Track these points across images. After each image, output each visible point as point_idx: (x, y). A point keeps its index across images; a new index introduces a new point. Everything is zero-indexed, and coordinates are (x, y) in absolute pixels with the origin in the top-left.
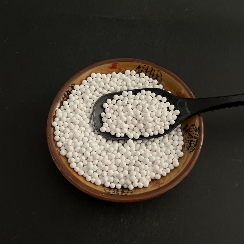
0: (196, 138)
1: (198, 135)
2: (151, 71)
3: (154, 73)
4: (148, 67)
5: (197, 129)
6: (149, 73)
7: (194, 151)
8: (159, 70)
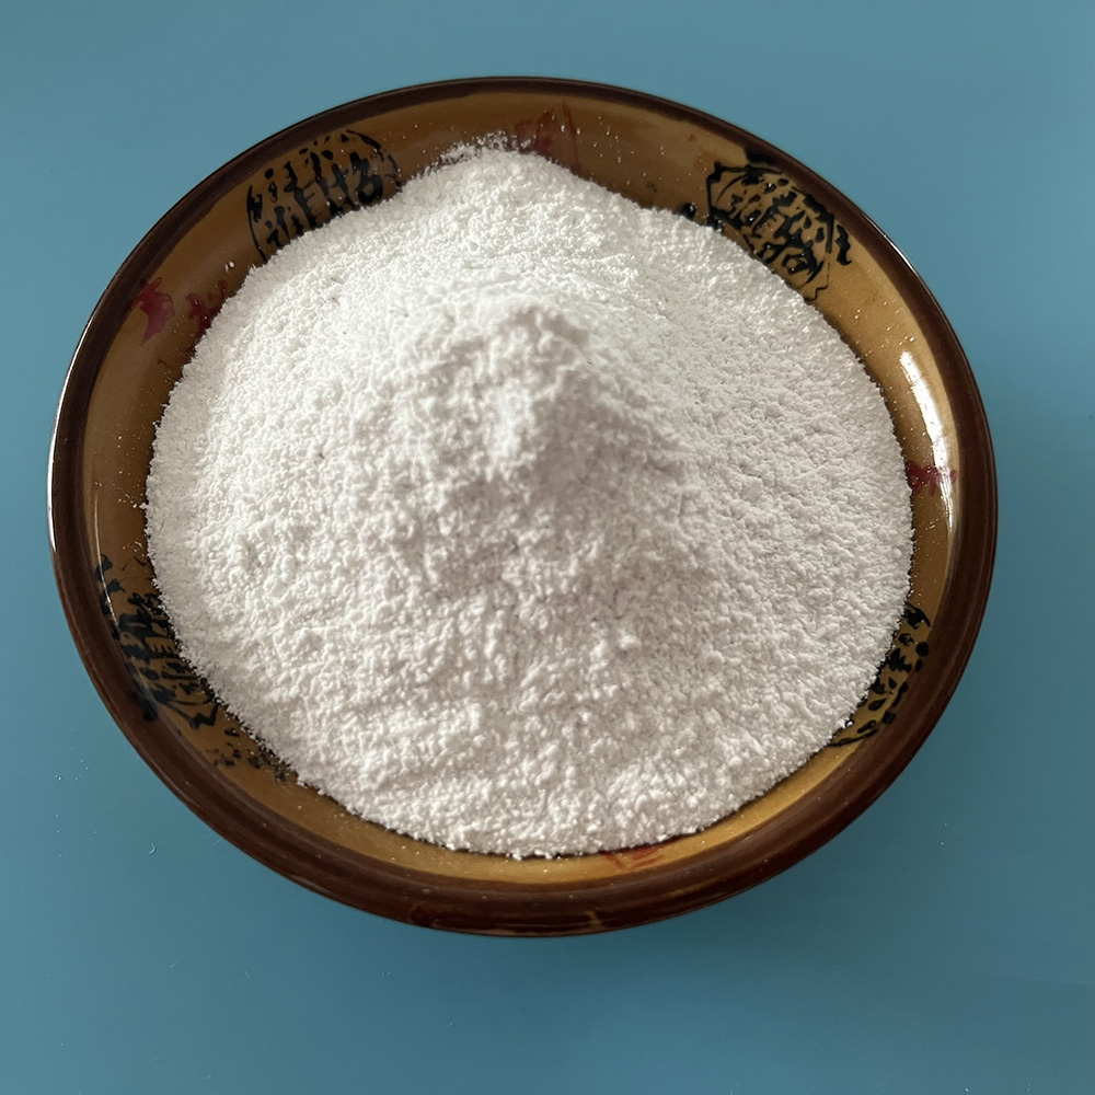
0: (792, 196)
1: (784, 182)
2: (317, 169)
3: (335, 168)
4: (288, 166)
5: (747, 166)
6: (315, 187)
7: (852, 240)
8: (343, 130)
